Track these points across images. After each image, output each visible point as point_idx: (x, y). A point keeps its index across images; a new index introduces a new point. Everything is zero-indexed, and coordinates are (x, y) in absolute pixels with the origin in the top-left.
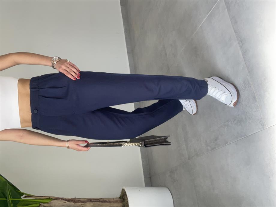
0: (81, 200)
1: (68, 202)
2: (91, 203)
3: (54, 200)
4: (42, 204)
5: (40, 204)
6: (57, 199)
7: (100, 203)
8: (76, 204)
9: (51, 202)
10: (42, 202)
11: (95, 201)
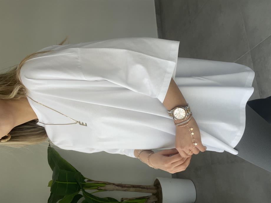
0: (126, 185)
1: (117, 187)
2: (134, 188)
3: (108, 184)
4: (99, 187)
5: (98, 187)
6: (109, 184)
7: (141, 189)
8: (123, 188)
9: (106, 186)
10: (99, 186)
11: (136, 187)
